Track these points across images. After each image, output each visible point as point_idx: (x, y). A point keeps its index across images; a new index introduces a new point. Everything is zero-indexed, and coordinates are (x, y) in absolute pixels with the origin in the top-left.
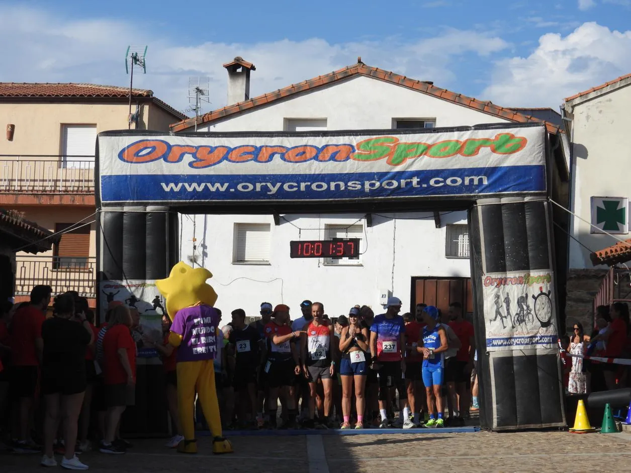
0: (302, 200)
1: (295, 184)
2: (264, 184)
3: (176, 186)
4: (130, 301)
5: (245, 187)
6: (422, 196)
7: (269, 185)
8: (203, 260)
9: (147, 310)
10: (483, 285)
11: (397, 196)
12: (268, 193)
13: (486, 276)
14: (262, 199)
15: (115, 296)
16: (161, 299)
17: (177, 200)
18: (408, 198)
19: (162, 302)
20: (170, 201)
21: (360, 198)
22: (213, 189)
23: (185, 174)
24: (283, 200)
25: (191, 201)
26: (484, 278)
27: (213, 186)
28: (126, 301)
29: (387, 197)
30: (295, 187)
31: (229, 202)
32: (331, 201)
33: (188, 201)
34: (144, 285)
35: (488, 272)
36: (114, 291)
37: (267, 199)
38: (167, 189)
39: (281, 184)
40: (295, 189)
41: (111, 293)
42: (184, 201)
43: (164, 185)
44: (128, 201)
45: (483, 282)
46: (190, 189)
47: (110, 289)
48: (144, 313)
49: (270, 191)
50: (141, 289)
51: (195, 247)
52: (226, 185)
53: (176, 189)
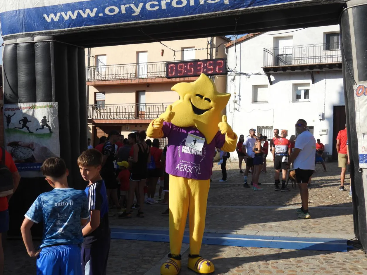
0: (165, 19)
1: (156, 3)
2: (128, 6)
3: (56, 16)
4: (23, 122)
5: (111, 11)
6: (285, 3)
7: (132, 6)
8: (239, 102)
9: (37, 129)
10: (355, 96)
11: (259, 5)
12: (133, 15)
13: (358, 85)
14: (128, 21)
15: (12, 118)
16: (48, 119)
17: (58, 29)
18: (270, 6)
19: (48, 122)
20: (52, 30)
21: (220, 12)
22: (85, 16)
23: (61, 3)
24: (147, 21)
25: (69, 29)
26: (355, 87)
27: (84, 12)
28: (19, 121)
29: (248, 8)
30: (157, 5)
31: (101, 27)
32: (193, 18)
33: (67, 29)
34: (34, 107)
35: (360, 80)
36: (11, 113)
37: (133, 21)
38: (49, 20)
39: (143, 3)
40: (157, 8)
41: (9, 115)
42: (64, 29)
43: (45, 16)
44: (19, 34)
45: (355, 92)
46: (66, 18)
47: (8, 111)
48: (35, 132)
49: (134, 12)
50: (32, 111)
51: (235, 97)
52: (95, 10)
53: (56, 19)
